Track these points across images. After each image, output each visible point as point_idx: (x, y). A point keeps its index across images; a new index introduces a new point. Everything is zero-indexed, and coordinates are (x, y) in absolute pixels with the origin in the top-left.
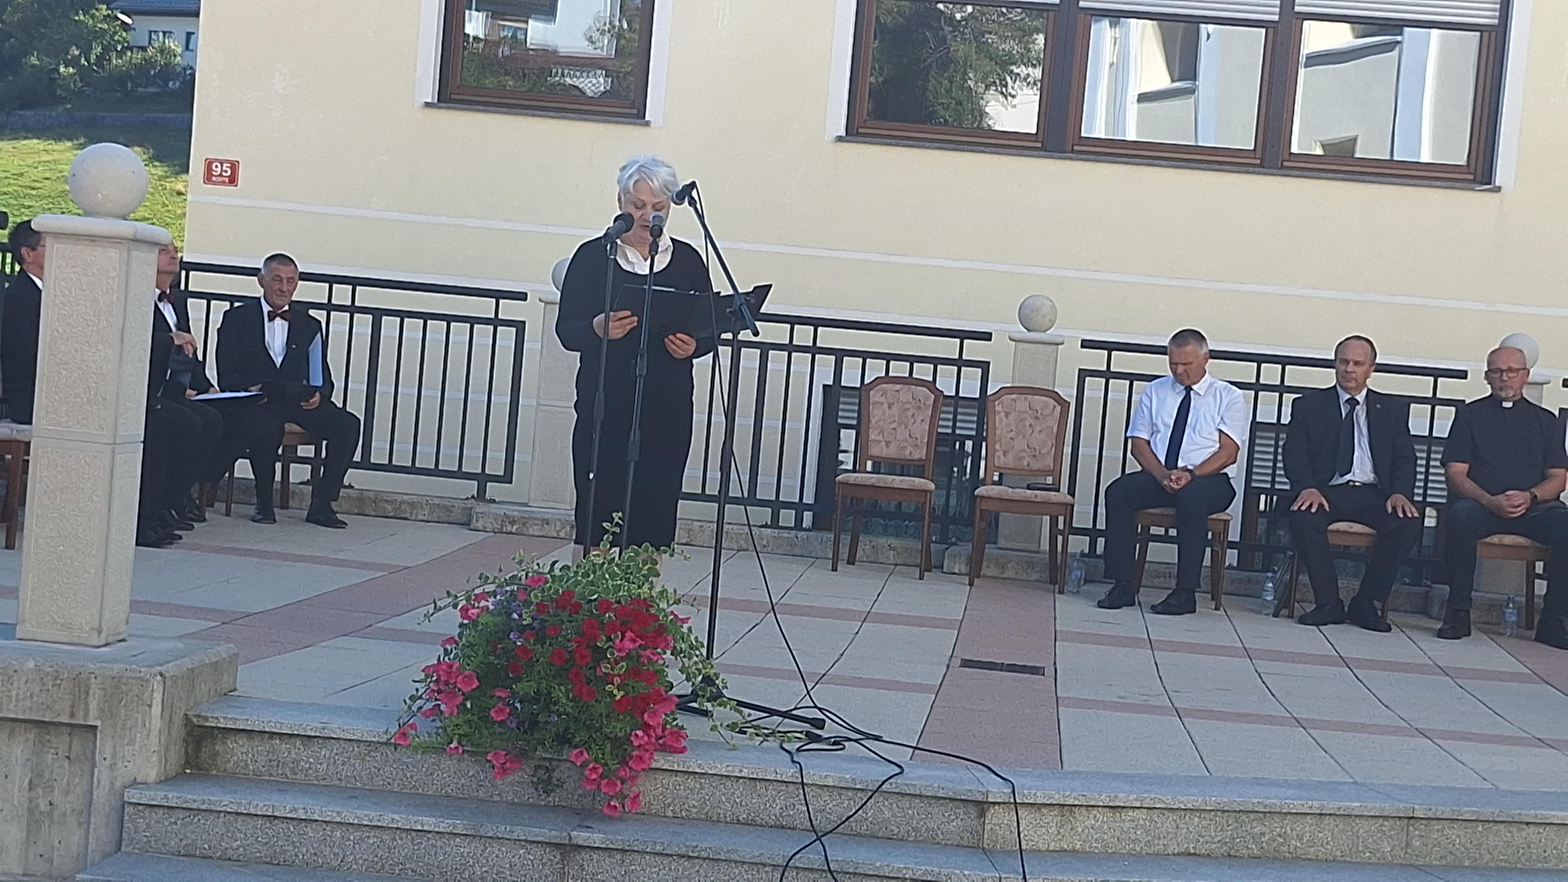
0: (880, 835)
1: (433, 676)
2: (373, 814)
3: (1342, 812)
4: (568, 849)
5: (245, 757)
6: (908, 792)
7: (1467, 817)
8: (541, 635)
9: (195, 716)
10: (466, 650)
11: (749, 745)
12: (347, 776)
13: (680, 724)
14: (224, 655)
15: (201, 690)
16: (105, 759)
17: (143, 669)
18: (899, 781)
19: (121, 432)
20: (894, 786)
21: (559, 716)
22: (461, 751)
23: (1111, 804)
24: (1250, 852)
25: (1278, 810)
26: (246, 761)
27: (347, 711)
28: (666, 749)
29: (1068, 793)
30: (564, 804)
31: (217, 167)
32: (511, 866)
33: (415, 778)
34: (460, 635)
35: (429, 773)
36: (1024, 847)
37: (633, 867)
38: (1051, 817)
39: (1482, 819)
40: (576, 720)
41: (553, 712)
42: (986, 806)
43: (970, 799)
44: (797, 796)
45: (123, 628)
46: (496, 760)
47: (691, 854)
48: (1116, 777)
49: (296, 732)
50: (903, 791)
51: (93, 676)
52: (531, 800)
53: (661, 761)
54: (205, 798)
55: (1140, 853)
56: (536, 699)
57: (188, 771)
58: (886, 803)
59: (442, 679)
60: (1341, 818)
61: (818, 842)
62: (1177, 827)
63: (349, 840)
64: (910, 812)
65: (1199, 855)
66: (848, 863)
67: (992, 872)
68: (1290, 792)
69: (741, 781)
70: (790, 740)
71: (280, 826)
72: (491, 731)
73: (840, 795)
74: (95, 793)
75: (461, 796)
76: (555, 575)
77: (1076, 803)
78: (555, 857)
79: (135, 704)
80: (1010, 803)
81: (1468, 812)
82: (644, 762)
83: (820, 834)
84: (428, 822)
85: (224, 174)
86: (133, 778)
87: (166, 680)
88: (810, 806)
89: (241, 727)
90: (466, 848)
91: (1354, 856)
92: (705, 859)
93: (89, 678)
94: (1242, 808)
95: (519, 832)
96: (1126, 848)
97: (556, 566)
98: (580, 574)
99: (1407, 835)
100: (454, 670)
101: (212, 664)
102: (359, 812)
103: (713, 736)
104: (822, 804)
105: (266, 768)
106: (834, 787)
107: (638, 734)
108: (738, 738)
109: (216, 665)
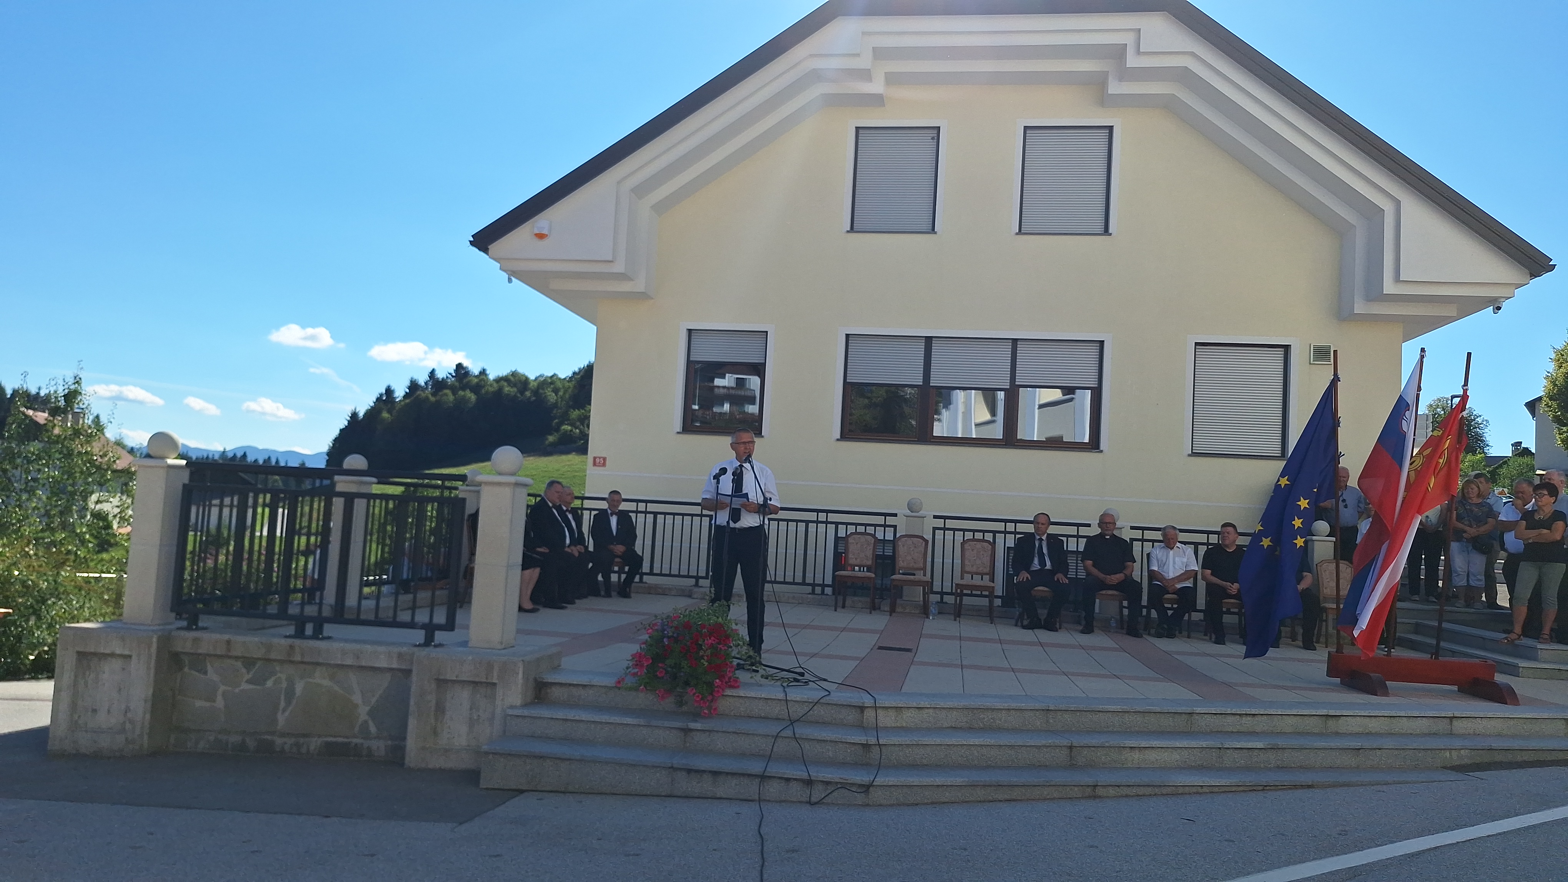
0: (818, 721)
1: (635, 658)
3: (1019, 708)
4: (687, 731)
6: (832, 702)
7: (1072, 709)
8: (676, 640)
9: (538, 678)
10: (649, 647)
11: (769, 684)
12: (600, 701)
15: (543, 667)
16: (499, 697)
17: (515, 659)
18: (828, 698)
19: (510, 562)
20: (825, 700)
22: (645, 689)
23: (917, 706)
24: (978, 726)
25: (992, 707)
26: (559, 696)
27: (602, 674)
28: (732, 687)
29: (901, 702)
30: (686, 711)
32: (663, 738)
33: (626, 702)
34: (646, 640)
35: (632, 699)
36: (878, 726)
37: (714, 737)
38: (892, 712)
39: (1079, 710)
40: (691, 675)
41: (682, 672)
42: (864, 708)
43: (858, 705)
44: (784, 706)
45: (512, 642)
46: (660, 693)
47: (738, 731)
49: (579, 683)
50: (828, 703)
52: (674, 709)
53: (728, 692)
54: (539, 712)
56: (675, 667)
57: (536, 701)
58: (821, 708)
59: (640, 658)
60: (1018, 711)
61: (791, 725)
62: (947, 716)
63: (597, 729)
64: (831, 711)
65: (958, 728)
67: (865, 737)
68: (996, 700)
69: (762, 700)
72: (658, 681)
73: (802, 705)
74: (496, 711)
75: (646, 709)
77: (902, 706)
78: (681, 734)
79: (512, 674)
82: (720, 692)
83: (792, 722)
86: (510, 704)
87: (526, 663)
88: (789, 710)
89: (559, 682)
90: (645, 731)
91: (1024, 727)
92: (744, 733)
93: (494, 663)
94: (976, 707)
95: (667, 724)
96: (924, 726)
98: (695, 613)
99: (1047, 717)
100: (643, 655)
101: (548, 656)
102: (601, 717)
104: (794, 709)
105: (568, 699)
106: (800, 701)
107: (717, 681)
108: (764, 681)
109: (550, 656)
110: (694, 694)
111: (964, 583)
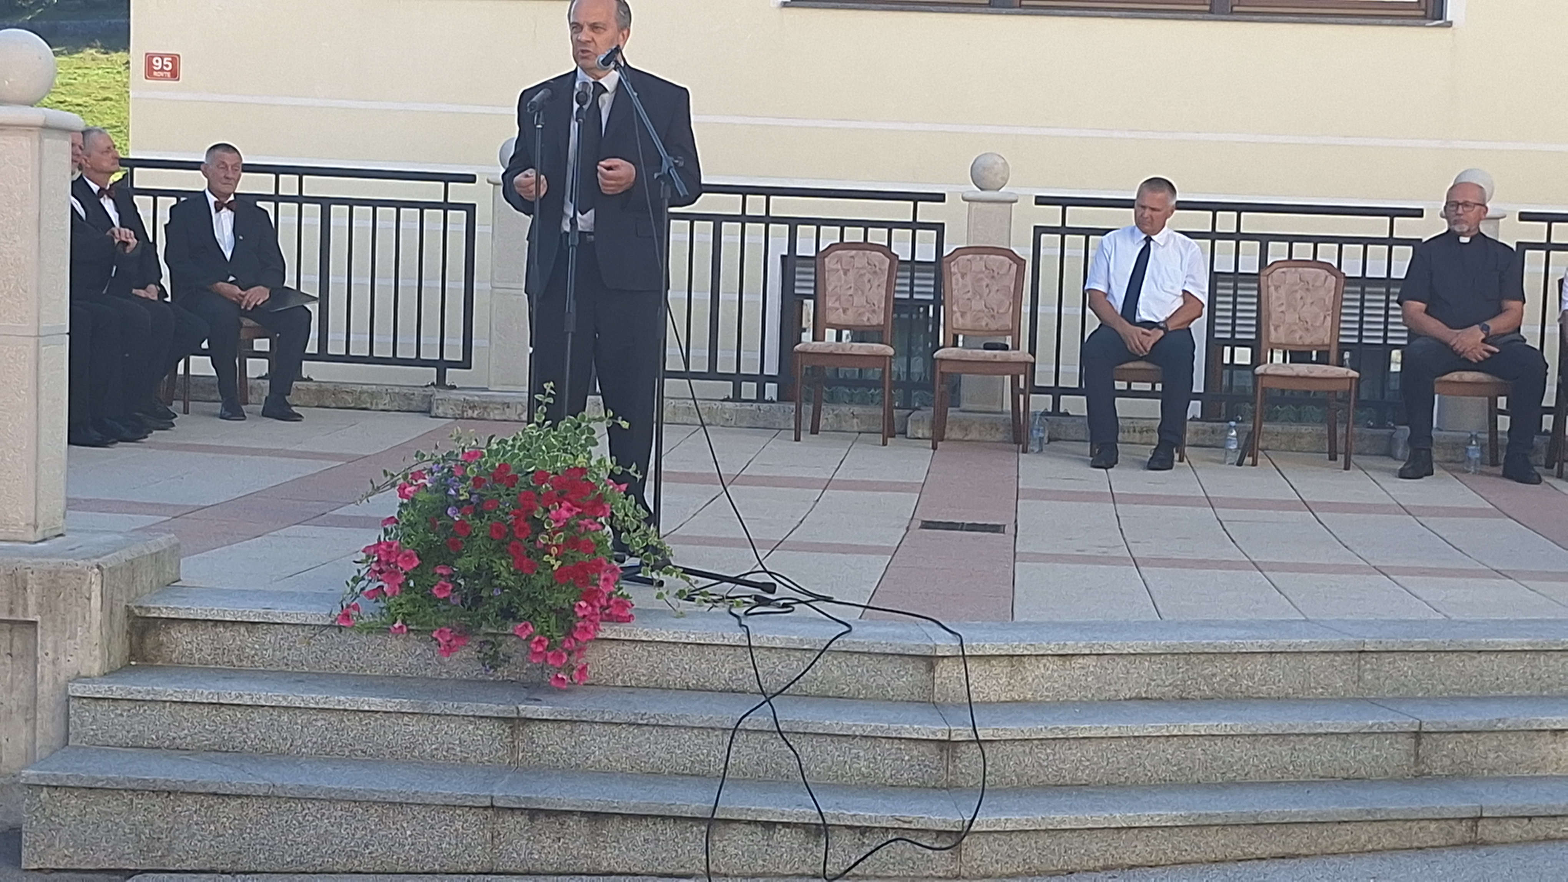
0: (830, 694)
1: (374, 557)
2: (320, 696)
3: (1292, 650)
4: (516, 723)
5: (190, 646)
6: (856, 650)
7: (1418, 648)
8: (479, 509)
9: (136, 607)
10: (408, 530)
11: (697, 612)
12: (293, 661)
13: (625, 593)
14: (165, 546)
15: (142, 581)
16: (47, 654)
17: (78, 563)
18: (846, 639)
19: (43, 324)
20: (842, 644)
21: (502, 590)
22: (405, 629)
23: (1060, 652)
24: (1202, 693)
25: (1228, 650)
26: (191, 650)
27: (291, 596)
28: (612, 619)
29: (1017, 643)
30: (513, 679)
31: (157, 61)
32: (460, 742)
33: (362, 660)
34: (399, 513)
35: (375, 654)
36: (973, 700)
37: (583, 737)
38: (1001, 669)
39: (1432, 649)
40: (519, 593)
41: (496, 586)
42: (934, 661)
43: (918, 653)
44: (746, 659)
45: (60, 523)
46: (442, 638)
47: (640, 722)
48: (1065, 625)
49: (239, 619)
50: (850, 650)
51: (29, 571)
52: (480, 676)
53: (607, 631)
54: (150, 688)
55: (1092, 700)
56: (478, 575)
57: (133, 663)
58: (835, 662)
59: (383, 559)
60: (1292, 655)
61: (767, 704)
62: (1128, 672)
63: (297, 724)
64: (859, 670)
65: (1151, 699)
66: (797, 723)
67: (942, 725)
68: (1240, 633)
69: (689, 647)
70: (738, 604)
71: (227, 712)
72: (435, 608)
73: (788, 655)
74: (40, 689)
75: (409, 675)
76: (491, 450)
77: (1025, 652)
78: (504, 730)
79: (73, 599)
80: (958, 656)
81: (1419, 643)
82: (589, 633)
83: (768, 696)
84: (375, 702)
85: (165, 68)
86: (76, 672)
87: (105, 572)
88: (758, 669)
89: (184, 617)
90: (414, 726)
91: (1306, 693)
92: (654, 726)
93: (26, 574)
94: (1192, 650)
95: (468, 708)
96: (1075, 695)
97: (493, 441)
98: (517, 447)
99: (1359, 670)
100: (394, 549)
101: (152, 555)
102: (305, 696)
103: (660, 604)
104: (772, 666)
105: (212, 657)
106: (782, 648)
107: (582, 605)
108: (685, 606)
109: (156, 557)
110: (530, 639)
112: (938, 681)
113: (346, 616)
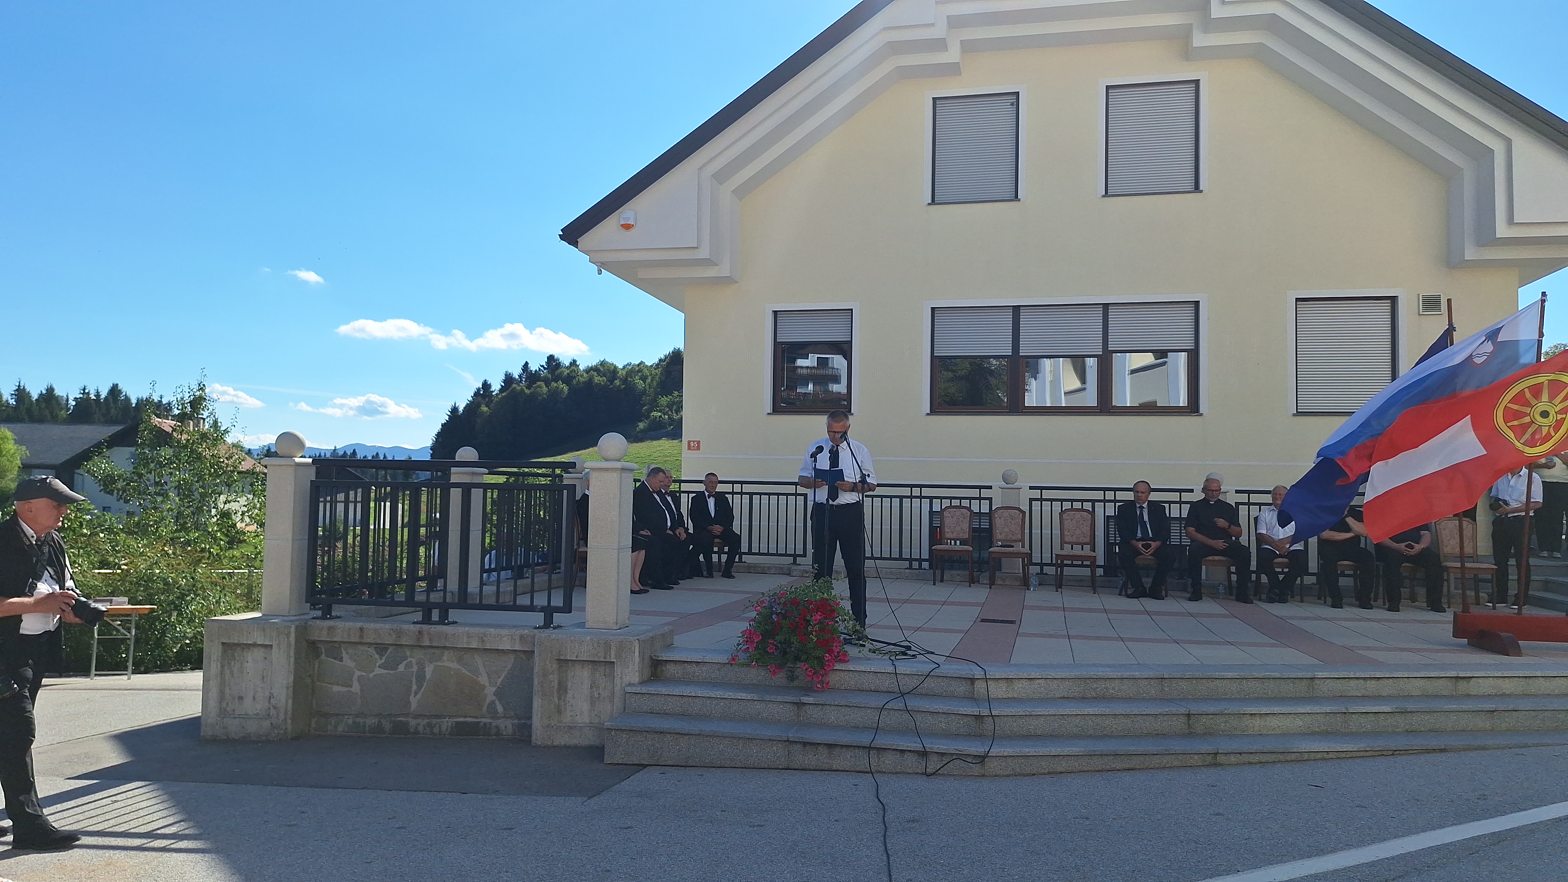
0: (929, 694)
1: (745, 634)
2: (723, 693)
4: (800, 705)
5: (673, 672)
6: (942, 675)
8: (785, 616)
9: (653, 655)
10: (758, 624)
11: (875, 658)
12: (713, 677)
13: (847, 650)
14: (670, 630)
15: (657, 644)
16: (618, 675)
17: (630, 639)
18: (938, 671)
19: (621, 544)
20: (935, 672)
21: (794, 649)
22: (757, 665)
23: (1029, 677)
25: (1103, 677)
26: (676, 674)
27: (714, 651)
28: (841, 661)
29: (1011, 673)
30: (799, 686)
31: (692, 443)
32: (778, 713)
33: (741, 677)
34: (756, 617)
35: (745, 675)
36: (990, 698)
37: (826, 711)
38: (1003, 684)
39: (1193, 677)
40: (801, 650)
41: (792, 647)
42: (974, 680)
43: (967, 677)
44: (894, 679)
45: (627, 622)
46: (771, 668)
47: (850, 705)
48: (1031, 666)
50: (938, 675)
52: (787, 684)
53: (838, 666)
54: (658, 689)
55: (1043, 698)
56: (785, 642)
57: (652, 678)
58: (933, 680)
59: (749, 635)
60: (1131, 679)
61: (903, 697)
62: (1059, 686)
63: (713, 704)
64: (940, 684)
65: (1069, 698)
66: (916, 707)
67: (977, 708)
68: (1108, 669)
69: (876, 673)
70: (894, 655)
71: (686, 699)
72: (769, 657)
73: (912, 678)
74: (615, 689)
75: (757, 684)
76: (791, 592)
77: (1013, 677)
78: (795, 708)
79: (628, 653)
81: (1189, 674)
82: (830, 667)
83: (903, 695)
84: (744, 695)
85: (695, 446)
86: (629, 682)
87: (641, 642)
88: (899, 683)
89: (672, 660)
90: (759, 705)
91: (1138, 696)
92: (856, 707)
93: (611, 642)
94: (1086, 677)
96: (1035, 696)
97: (792, 588)
99: (1162, 686)
100: (754, 632)
101: (661, 635)
102: (717, 693)
103: (861, 655)
104: (905, 681)
105: (681, 676)
106: (910, 675)
107: (827, 655)
108: (872, 655)
109: (663, 635)
110: (806, 669)
111: (1066, 553)
112: (976, 689)
113: (733, 659)
